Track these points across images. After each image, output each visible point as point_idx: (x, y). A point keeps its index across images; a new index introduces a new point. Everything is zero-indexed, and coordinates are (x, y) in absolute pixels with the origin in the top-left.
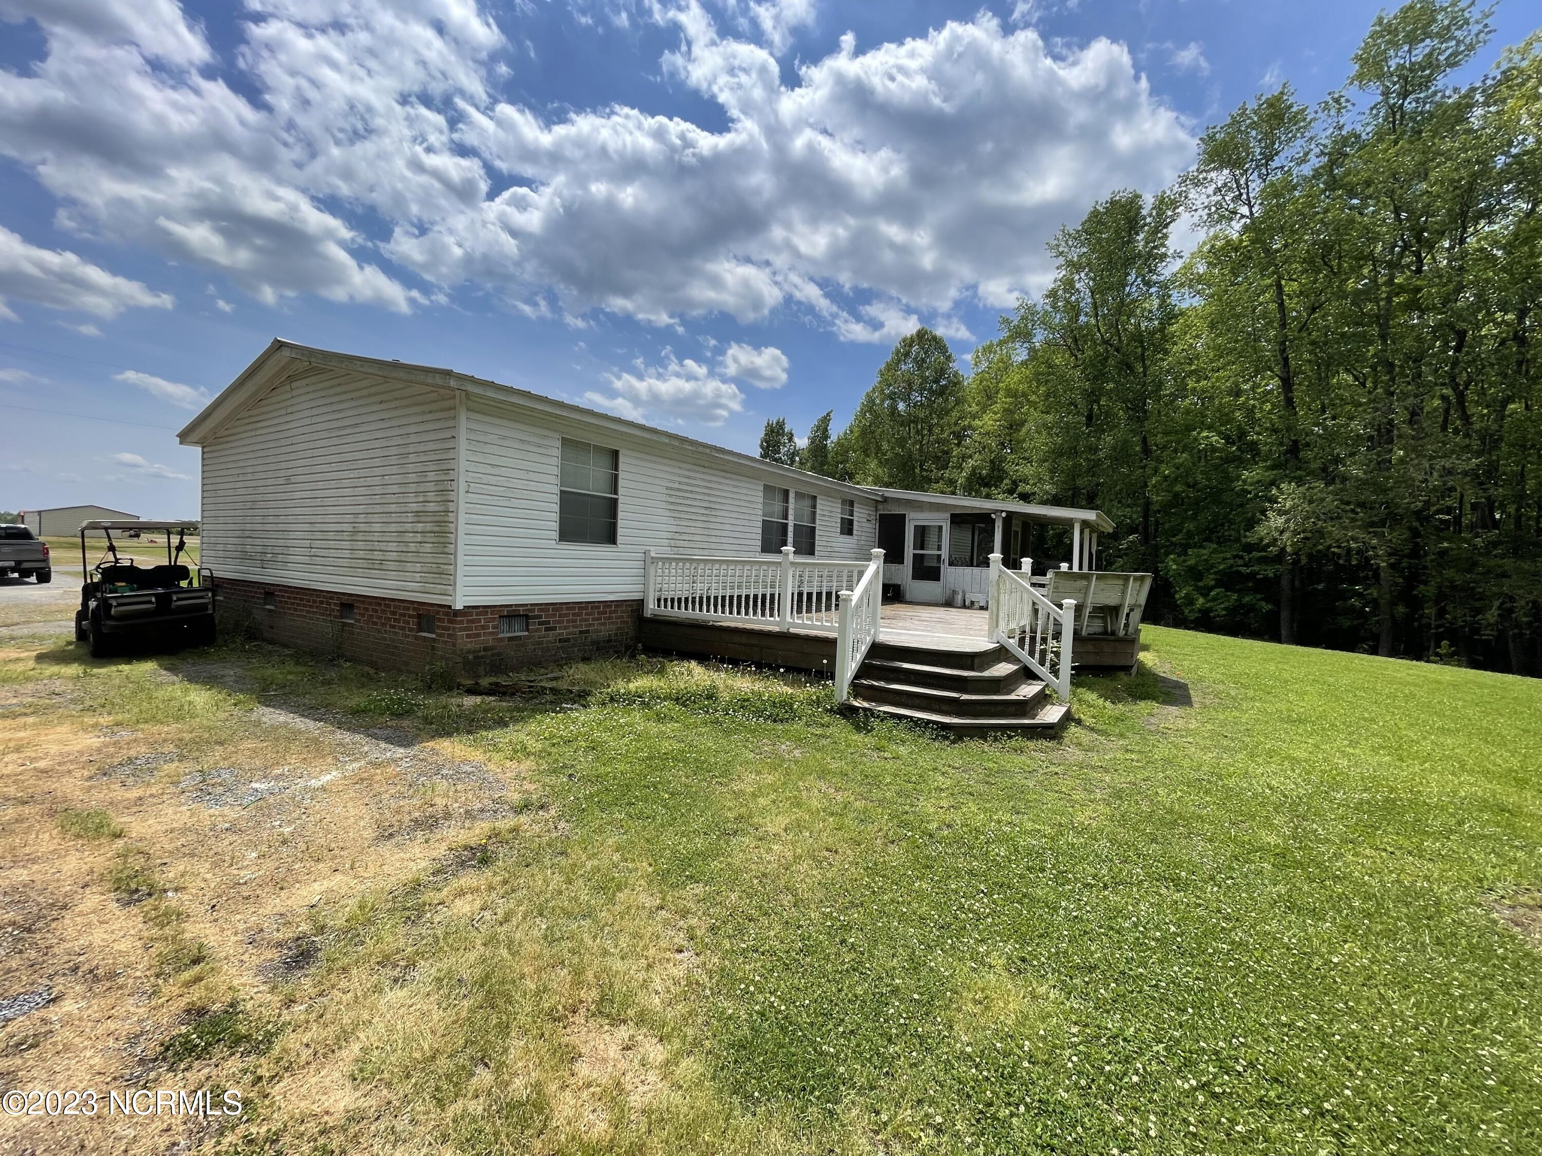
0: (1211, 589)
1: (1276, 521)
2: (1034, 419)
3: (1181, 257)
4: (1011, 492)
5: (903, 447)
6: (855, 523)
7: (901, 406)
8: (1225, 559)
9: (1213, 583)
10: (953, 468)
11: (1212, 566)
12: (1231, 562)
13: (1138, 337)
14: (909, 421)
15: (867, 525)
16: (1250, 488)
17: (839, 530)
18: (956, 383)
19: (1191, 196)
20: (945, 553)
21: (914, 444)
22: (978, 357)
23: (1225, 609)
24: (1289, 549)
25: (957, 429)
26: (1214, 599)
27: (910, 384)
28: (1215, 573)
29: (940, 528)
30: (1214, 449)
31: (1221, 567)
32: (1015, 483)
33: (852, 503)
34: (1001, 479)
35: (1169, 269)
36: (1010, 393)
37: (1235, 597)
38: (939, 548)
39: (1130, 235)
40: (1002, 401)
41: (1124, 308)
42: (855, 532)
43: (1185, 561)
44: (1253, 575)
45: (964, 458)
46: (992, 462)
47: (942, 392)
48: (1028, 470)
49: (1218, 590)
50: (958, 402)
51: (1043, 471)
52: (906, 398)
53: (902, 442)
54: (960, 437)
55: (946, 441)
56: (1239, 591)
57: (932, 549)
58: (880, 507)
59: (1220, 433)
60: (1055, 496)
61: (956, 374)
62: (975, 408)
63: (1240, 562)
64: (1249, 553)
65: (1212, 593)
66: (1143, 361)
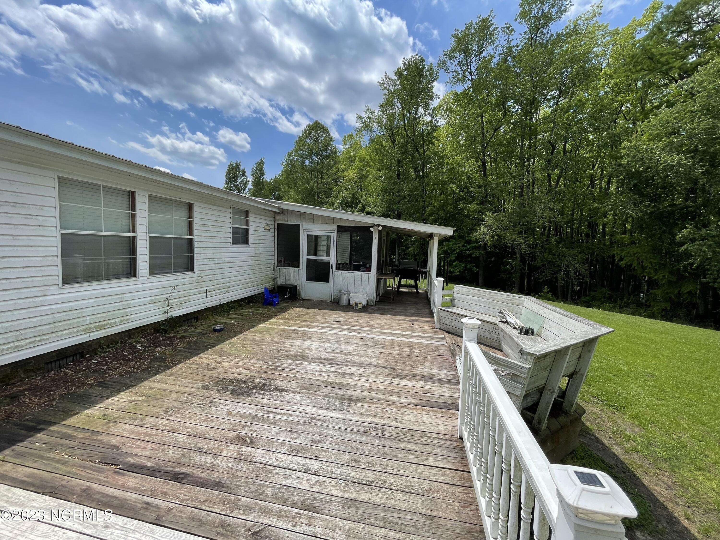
0: (454, 261)
1: (484, 230)
2: (372, 173)
3: (439, 98)
4: (362, 211)
5: (308, 184)
6: (251, 232)
7: (307, 162)
8: (459, 247)
9: (454, 258)
10: (333, 197)
11: (454, 250)
12: (462, 248)
13: (421, 135)
14: (312, 170)
15: (266, 233)
16: (471, 213)
17: (230, 240)
18: (334, 152)
19: (447, 64)
20: (332, 260)
21: (314, 184)
22: (345, 140)
23: (460, 271)
24: (489, 244)
25: (335, 177)
26: (455, 267)
27: (311, 150)
28: (455, 254)
29: (328, 238)
30: (454, 193)
31: (458, 251)
32: (364, 206)
33: (247, 213)
34: (357, 204)
35: (434, 103)
36: (362, 160)
37: (463, 265)
38: (328, 255)
39: (420, 79)
40: (357, 164)
41: (415, 120)
42: (251, 241)
43: (442, 248)
44: (470, 255)
45: (339, 192)
46: (353, 195)
47: (327, 157)
48: (371, 200)
49: (456, 262)
50: (335, 163)
51: (378, 200)
52: (310, 158)
53: (308, 182)
54: (337, 181)
55: (330, 184)
56: (464, 262)
57: (322, 256)
58: (278, 217)
59: (457, 186)
60: (383, 214)
61: (335, 148)
62: (344, 167)
63: (466, 248)
64: (469, 245)
65: (454, 264)
66: (424, 147)
